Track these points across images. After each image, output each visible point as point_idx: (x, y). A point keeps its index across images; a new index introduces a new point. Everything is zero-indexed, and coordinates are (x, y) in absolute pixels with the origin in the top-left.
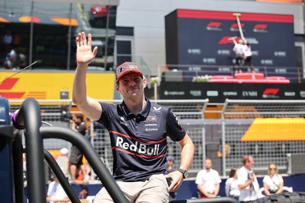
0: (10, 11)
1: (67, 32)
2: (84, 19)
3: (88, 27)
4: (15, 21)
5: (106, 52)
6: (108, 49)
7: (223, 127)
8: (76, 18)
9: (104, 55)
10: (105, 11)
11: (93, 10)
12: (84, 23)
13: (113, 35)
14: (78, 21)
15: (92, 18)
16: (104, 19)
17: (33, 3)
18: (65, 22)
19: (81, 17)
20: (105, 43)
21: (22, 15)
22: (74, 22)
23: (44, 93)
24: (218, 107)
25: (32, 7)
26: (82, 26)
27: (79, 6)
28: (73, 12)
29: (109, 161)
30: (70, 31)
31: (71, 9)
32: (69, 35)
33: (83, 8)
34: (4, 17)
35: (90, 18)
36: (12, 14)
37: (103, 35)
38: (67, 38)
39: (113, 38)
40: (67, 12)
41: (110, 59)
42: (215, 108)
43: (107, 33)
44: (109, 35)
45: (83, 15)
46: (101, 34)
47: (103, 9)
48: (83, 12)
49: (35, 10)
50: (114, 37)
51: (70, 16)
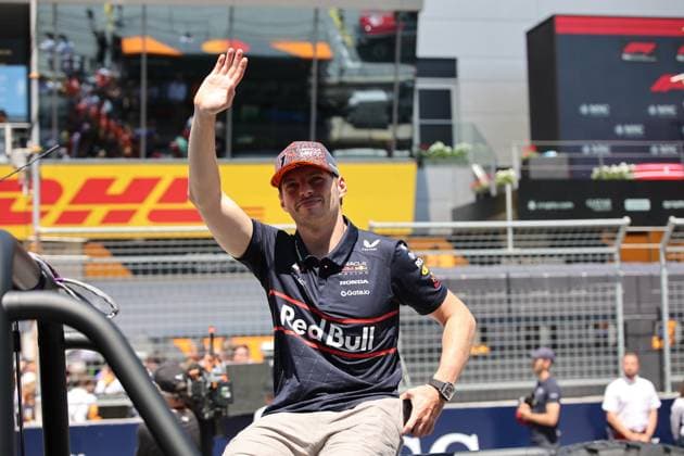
0: (182, 30)
1: (307, 73)
2: (344, 43)
3: (353, 60)
4: (192, 50)
5: (395, 116)
6: (400, 108)
7: (665, 282)
8: (327, 40)
9: (390, 121)
10: (393, 23)
11: (364, 21)
12: (345, 53)
13: (410, 77)
14: (333, 48)
15: (363, 41)
16: (389, 42)
17: (232, 10)
18: (302, 50)
19: (339, 38)
20: (394, 96)
21: (208, 37)
22: (323, 51)
23: (260, 209)
24: (651, 236)
25: (231, 20)
26: (341, 58)
27: (333, 14)
28: (321, 27)
29: (405, 360)
30: (314, 70)
31: (316, 20)
32: (313, 80)
33: (342, 18)
34: (170, 44)
35: (359, 40)
36: (188, 35)
37: (389, 78)
38: (309, 86)
39: (410, 85)
40: (309, 28)
41: (403, 132)
42: (643, 238)
43: (396, 74)
44: (402, 78)
45: (344, 35)
46: (383, 74)
47: (386, 19)
48: (342, 28)
49: (237, 26)
50: (413, 82)
51: (313, 38)
